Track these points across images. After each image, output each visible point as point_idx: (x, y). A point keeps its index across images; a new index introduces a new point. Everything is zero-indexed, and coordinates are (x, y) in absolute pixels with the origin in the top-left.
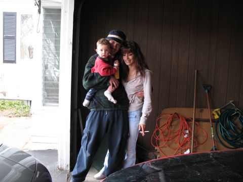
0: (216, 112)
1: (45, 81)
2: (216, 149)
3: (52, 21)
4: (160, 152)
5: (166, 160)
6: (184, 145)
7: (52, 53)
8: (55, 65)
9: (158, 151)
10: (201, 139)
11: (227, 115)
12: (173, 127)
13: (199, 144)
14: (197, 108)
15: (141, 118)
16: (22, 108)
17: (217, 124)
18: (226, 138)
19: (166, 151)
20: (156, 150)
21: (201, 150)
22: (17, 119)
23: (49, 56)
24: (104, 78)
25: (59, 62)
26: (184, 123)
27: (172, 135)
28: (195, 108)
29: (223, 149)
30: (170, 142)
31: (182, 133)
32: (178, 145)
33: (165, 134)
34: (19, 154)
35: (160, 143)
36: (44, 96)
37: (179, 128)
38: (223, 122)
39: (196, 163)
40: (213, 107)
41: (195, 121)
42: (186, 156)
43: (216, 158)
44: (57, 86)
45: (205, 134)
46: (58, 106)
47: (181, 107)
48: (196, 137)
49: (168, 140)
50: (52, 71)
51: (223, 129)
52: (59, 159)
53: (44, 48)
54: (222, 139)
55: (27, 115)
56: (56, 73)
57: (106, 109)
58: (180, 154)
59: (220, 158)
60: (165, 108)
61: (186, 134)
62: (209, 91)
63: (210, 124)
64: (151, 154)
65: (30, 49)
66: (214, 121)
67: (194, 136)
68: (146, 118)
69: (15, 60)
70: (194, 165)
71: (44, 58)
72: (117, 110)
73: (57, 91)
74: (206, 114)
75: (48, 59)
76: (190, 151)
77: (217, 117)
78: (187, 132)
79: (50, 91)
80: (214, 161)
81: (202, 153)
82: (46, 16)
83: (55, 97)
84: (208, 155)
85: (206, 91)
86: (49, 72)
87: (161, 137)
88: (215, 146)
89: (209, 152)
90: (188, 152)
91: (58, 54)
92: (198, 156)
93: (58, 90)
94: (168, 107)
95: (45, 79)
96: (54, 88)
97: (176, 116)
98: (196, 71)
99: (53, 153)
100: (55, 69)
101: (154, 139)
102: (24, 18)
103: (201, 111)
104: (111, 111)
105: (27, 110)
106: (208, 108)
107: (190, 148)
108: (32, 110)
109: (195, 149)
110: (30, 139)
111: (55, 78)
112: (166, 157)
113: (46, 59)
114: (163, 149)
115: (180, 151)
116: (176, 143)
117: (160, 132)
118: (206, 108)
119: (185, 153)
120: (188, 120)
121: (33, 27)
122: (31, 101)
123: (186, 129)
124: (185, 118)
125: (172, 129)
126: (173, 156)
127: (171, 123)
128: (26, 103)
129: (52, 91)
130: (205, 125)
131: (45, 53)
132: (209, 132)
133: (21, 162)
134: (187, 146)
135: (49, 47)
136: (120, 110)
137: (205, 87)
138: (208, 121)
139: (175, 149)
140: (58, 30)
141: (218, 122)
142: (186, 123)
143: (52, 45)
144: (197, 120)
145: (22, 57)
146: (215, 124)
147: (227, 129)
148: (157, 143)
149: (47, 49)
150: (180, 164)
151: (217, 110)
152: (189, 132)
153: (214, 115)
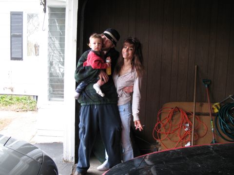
0: (216, 106)
1: (51, 76)
2: (215, 142)
3: (57, 20)
4: (162, 144)
5: (168, 152)
6: (184, 138)
7: (57, 50)
8: (60, 61)
9: (159, 144)
10: (202, 133)
11: (227, 109)
12: (174, 121)
13: (199, 137)
16: (29, 103)
18: (226, 131)
19: (166, 144)
20: (158, 143)
21: (201, 143)
22: (24, 113)
23: (54, 53)
24: (94, 71)
25: (63, 59)
26: (185, 116)
27: (173, 128)
28: (196, 102)
29: (223, 142)
30: (171, 135)
31: (183, 127)
32: (179, 138)
33: (166, 128)
34: (27, 146)
35: (162, 136)
36: (50, 91)
37: (180, 121)
38: (223, 116)
39: (197, 155)
40: (213, 102)
41: (195, 114)
42: (187, 148)
43: (216, 151)
44: (63, 81)
45: (205, 128)
46: (63, 101)
48: (196, 130)
49: (170, 133)
50: (57, 68)
51: (223, 123)
52: (64, 152)
53: (50, 45)
54: (221, 132)
55: (34, 109)
56: (61, 69)
57: (95, 103)
58: (181, 147)
59: (220, 150)
61: (187, 127)
62: (208, 86)
63: (210, 118)
64: (153, 147)
65: (36, 47)
66: (213, 114)
67: (194, 129)
69: (22, 58)
70: (195, 157)
71: (49, 55)
72: (106, 104)
73: (62, 87)
74: (206, 108)
75: (53, 56)
76: (191, 144)
77: (216, 111)
78: (188, 125)
79: (56, 87)
80: (214, 154)
81: (203, 146)
82: (51, 15)
83: (61, 92)
84: (208, 147)
85: (206, 86)
86: (54, 68)
87: (163, 130)
88: (215, 140)
89: (209, 145)
90: (188, 144)
91: (63, 51)
92: (198, 148)
93: (63, 85)
94: (170, 102)
95: (51, 75)
96: (59, 84)
97: (177, 110)
98: (196, 66)
99: (59, 146)
100: (60, 66)
101: (156, 133)
102: (30, 16)
103: (201, 105)
104: (101, 104)
105: (33, 105)
106: (208, 102)
107: (191, 141)
108: (39, 105)
109: (195, 142)
110: (37, 132)
111: (60, 74)
112: (167, 150)
113: (51, 56)
114: (165, 142)
115: (180, 144)
116: (177, 136)
117: (162, 125)
118: (205, 102)
119: (186, 146)
120: (188, 114)
121: (39, 25)
122: (37, 97)
123: (187, 123)
124: (186, 112)
125: (173, 123)
126: (174, 148)
127: (172, 117)
128: (32, 98)
129: (57, 86)
130: (204, 118)
131: (50, 50)
132: (209, 125)
133: (29, 154)
134: (188, 138)
135: (54, 44)
136: (109, 104)
137: (205, 81)
138: (207, 114)
139: (177, 142)
140: (63, 28)
141: (218, 116)
142: (186, 116)
143: (57, 43)
144: (198, 114)
145: (29, 54)
146: (215, 117)
147: (226, 122)
148: (158, 136)
149: (52, 46)
150: (181, 156)
151: (217, 104)
152: (190, 126)
153: (213, 109)
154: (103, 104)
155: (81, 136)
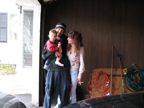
0: (125, 70)
2: (125, 93)
3: (29, 18)
4: (92, 94)
5: (95, 99)
6: (106, 90)
7: (29, 37)
8: (31, 44)
9: (91, 94)
10: (116, 87)
11: (131, 72)
12: (100, 80)
13: (115, 89)
14: (114, 68)
15: (79, 75)
16: (11, 69)
17: (125, 78)
18: (131, 86)
19: (96, 94)
20: (90, 93)
21: (116, 93)
22: (8, 76)
23: (27, 38)
26: (106, 77)
27: (99, 84)
29: (129, 92)
30: (98, 88)
31: (105, 83)
32: (103, 91)
33: (95, 84)
35: (92, 89)
36: (24, 62)
37: (103, 80)
38: (129, 76)
39: (112, 100)
40: (123, 68)
41: (113, 76)
42: (108, 96)
43: (124, 98)
44: (31, 56)
45: (118, 84)
46: (32, 68)
47: (104, 68)
48: (113, 85)
49: (97, 87)
50: (29, 47)
51: (129, 81)
53: (24, 33)
54: (128, 86)
55: (14, 73)
56: (31, 48)
57: (56, 70)
58: (104, 96)
59: (126, 97)
60: (95, 68)
62: (120, 58)
63: (121, 77)
64: (87, 96)
65: (16, 34)
66: (123, 76)
67: (112, 85)
68: (82, 75)
69: (7, 41)
70: (111, 102)
71: (24, 40)
72: (62, 71)
73: (31, 59)
74: (119, 72)
75: (26, 40)
76: (110, 94)
77: (125, 73)
78: (108, 82)
79: (27, 59)
80: (123, 100)
82: (25, 15)
83: (30, 63)
84: (119, 96)
85: (119, 59)
86: (27, 47)
87: (93, 85)
88: (124, 91)
91: (32, 37)
92: (114, 96)
94: (97, 68)
95: (24, 52)
97: (101, 73)
98: (113, 47)
99: (29, 96)
100: (31, 46)
101: (89, 87)
102: (12, 16)
103: (116, 70)
104: (59, 71)
105: (13, 70)
106: (120, 68)
107: (110, 92)
109: (113, 92)
110: (15, 87)
111: (31, 51)
112: (95, 97)
114: (94, 93)
115: (104, 94)
116: (101, 89)
117: (92, 83)
118: (119, 68)
120: (108, 76)
122: (16, 65)
123: (107, 81)
124: (107, 74)
125: (99, 81)
127: (99, 77)
128: (13, 66)
129: (29, 59)
130: (118, 78)
131: (25, 37)
132: (121, 82)
133: (10, 101)
134: (108, 90)
135: (27, 33)
137: (118, 56)
138: (120, 76)
139: (101, 93)
140: (32, 23)
141: (126, 76)
142: (107, 77)
143: (29, 32)
144: (114, 76)
145: (11, 39)
146: (125, 77)
147: (131, 80)
148: (90, 89)
150: (103, 101)
151: (125, 69)
153: (123, 72)
154: (61, 71)
155: (46, 90)
